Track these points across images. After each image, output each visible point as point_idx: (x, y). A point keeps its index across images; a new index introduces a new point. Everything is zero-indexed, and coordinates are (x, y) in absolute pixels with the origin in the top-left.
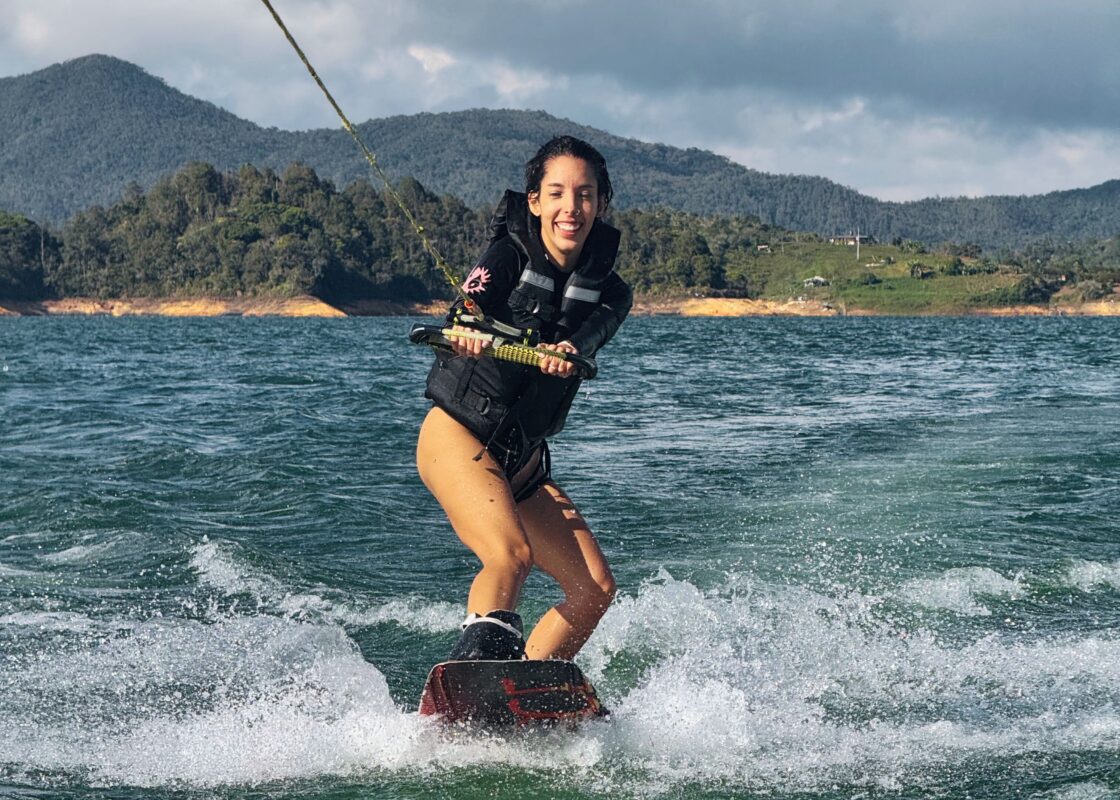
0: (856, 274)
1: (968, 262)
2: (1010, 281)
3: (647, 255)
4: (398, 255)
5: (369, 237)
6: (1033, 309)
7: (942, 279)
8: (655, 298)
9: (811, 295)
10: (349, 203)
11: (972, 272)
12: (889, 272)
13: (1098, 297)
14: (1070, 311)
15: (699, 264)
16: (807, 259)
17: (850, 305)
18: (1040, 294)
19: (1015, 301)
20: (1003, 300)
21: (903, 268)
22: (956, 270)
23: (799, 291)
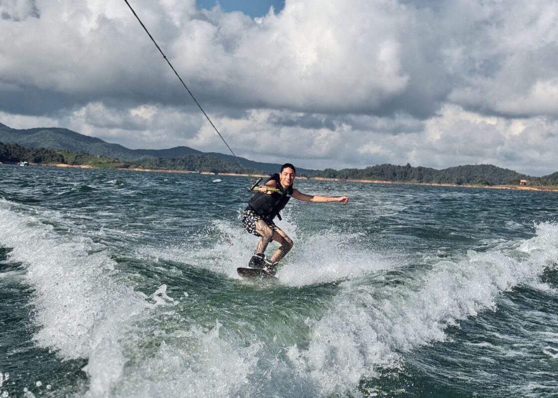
0: (98, 162)
1: (116, 161)
2: (122, 164)
3: (52, 157)
4: (13, 155)
5: (8, 151)
6: (125, 169)
7: (112, 163)
8: (53, 163)
9: (90, 165)
10: (5, 146)
11: (117, 162)
12: (103, 162)
13: (136, 167)
14: (131, 170)
15: (60, 159)
16: (90, 159)
17: (96, 167)
18: (127, 167)
19: (122, 167)
20: (121, 167)
21: (105, 161)
22: (114, 162)
23: (88, 164)
